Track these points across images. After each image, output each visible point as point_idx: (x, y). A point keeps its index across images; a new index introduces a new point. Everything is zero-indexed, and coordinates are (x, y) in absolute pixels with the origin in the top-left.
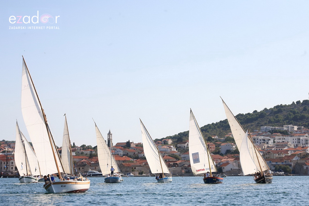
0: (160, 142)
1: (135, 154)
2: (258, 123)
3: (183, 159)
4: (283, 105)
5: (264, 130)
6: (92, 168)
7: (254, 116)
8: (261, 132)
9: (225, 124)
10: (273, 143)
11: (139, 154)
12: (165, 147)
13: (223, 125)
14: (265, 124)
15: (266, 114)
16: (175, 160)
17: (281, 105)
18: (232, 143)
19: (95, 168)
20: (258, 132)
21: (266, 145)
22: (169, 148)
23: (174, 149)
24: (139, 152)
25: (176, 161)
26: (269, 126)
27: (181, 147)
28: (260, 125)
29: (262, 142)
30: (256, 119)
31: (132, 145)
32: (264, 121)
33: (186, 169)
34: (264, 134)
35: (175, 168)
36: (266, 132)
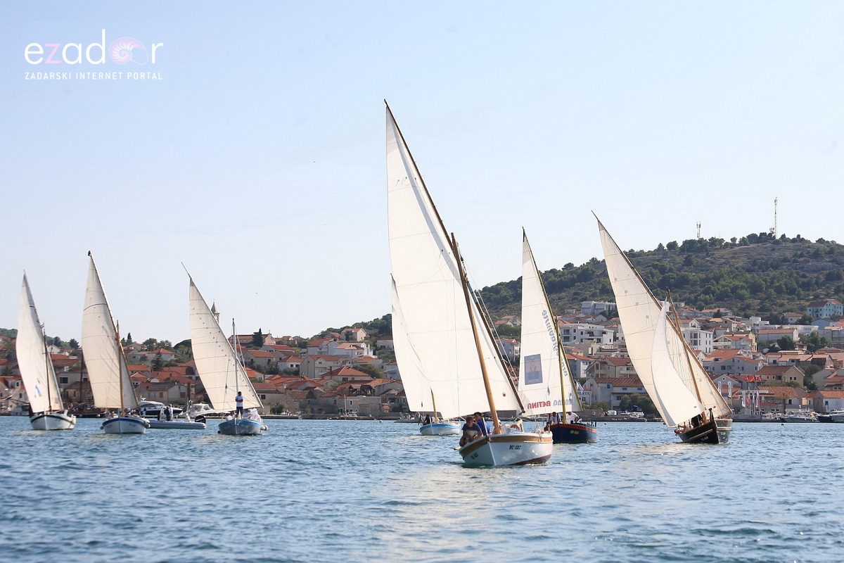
0: (337, 335)
1: (270, 363)
2: (575, 294)
3: (389, 376)
4: (636, 251)
5: (589, 311)
6: (152, 394)
7: (566, 277)
8: (581, 315)
9: (495, 296)
10: (612, 340)
11: (279, 364)
12: (347, 346)
13: (492, 298)
14: (593, 296)
15: (593, 272)
16: (369, 378)
17: (632, 250)
18: (513, 338)
19: (161, 395)
20: (576, 314)
21: (596, 346)
22: (355, 348)
23: (368, 352)
24: (281, 359)
25: (369, 381)
26: (601, 300)
27: (386, 347)
28: (580, 298)
29: (586, 339)
30: (571, 283)
31: (267, 342)
32: (590, 288)
33: (393, 400)
34: (591, 319)
35: (364, 399)
36: (594, 315)
